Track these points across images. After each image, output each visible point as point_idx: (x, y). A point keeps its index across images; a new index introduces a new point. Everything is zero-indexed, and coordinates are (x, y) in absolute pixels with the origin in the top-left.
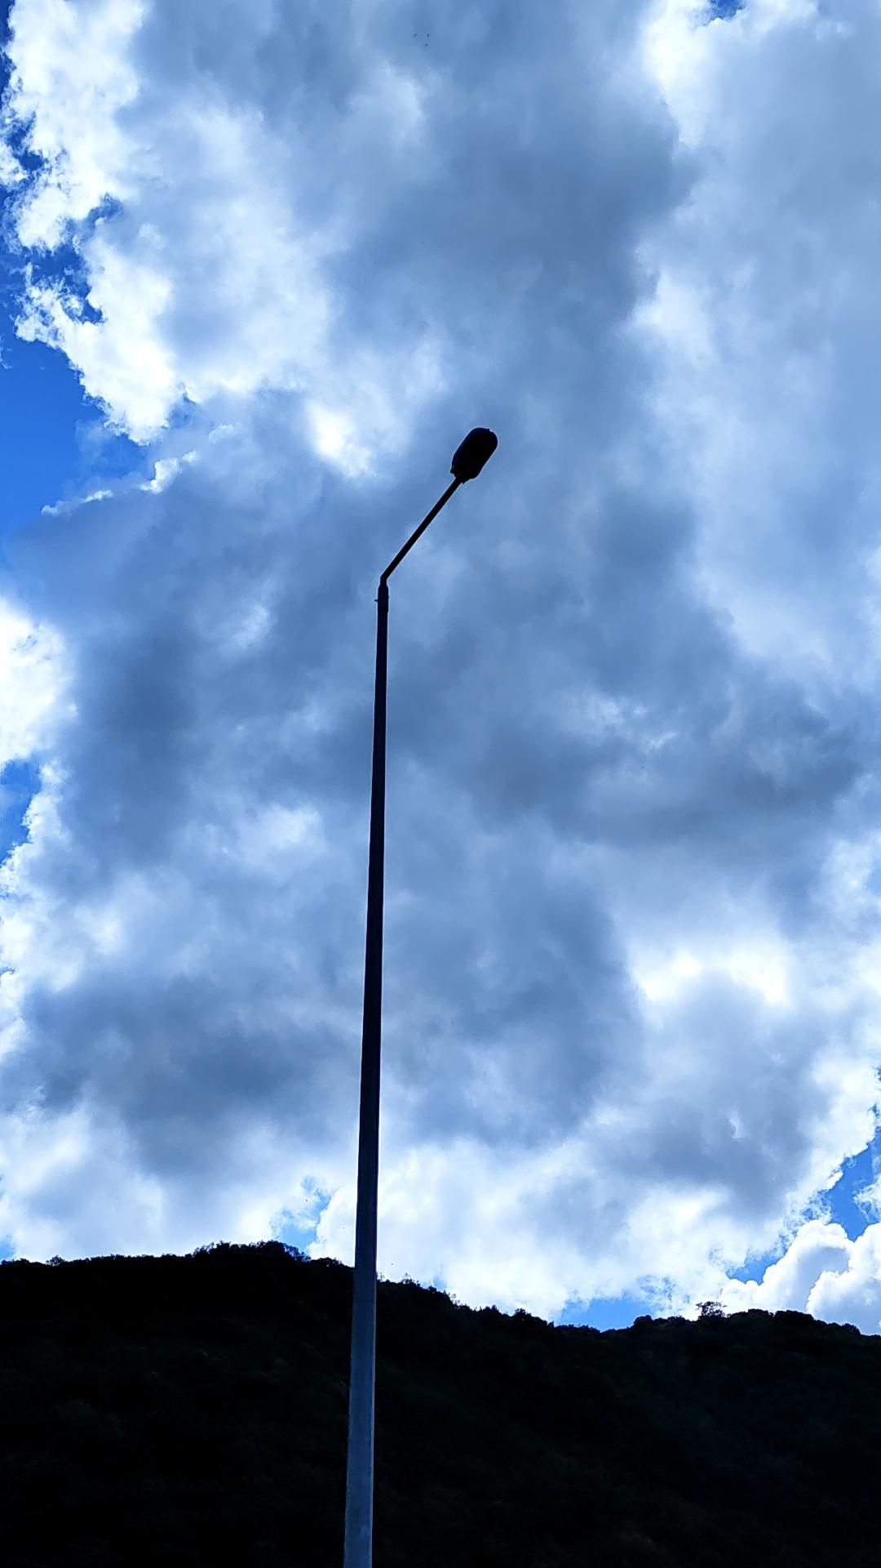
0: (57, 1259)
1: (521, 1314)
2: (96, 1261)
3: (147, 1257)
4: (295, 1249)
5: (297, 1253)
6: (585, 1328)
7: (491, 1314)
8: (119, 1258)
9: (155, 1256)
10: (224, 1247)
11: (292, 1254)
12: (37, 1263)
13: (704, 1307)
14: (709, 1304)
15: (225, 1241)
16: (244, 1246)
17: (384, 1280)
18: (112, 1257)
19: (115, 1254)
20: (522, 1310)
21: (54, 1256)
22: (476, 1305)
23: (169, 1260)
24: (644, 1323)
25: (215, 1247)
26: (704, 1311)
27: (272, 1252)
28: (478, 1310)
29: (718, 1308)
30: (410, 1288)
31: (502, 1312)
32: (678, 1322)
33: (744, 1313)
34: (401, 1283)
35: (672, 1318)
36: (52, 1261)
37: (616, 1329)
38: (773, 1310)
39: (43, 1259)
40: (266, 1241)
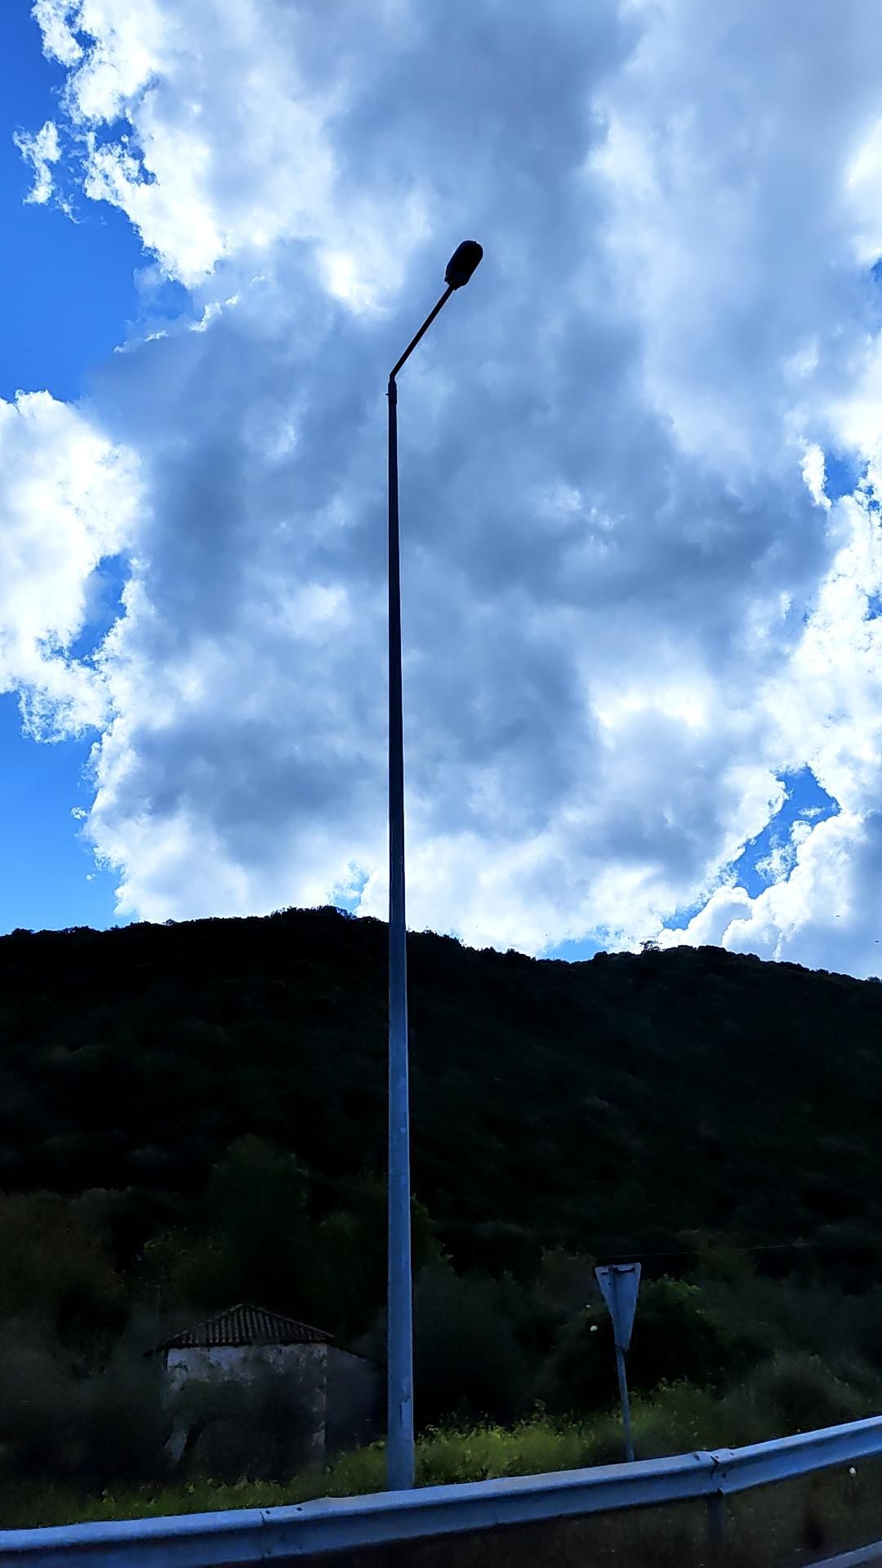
0: (170, 921)
1: (511, 953)
2: (200, 922)
3: (236, 918)
4: (345, 912)
5: (346, 913)
6: (558, 961)
7: (489, 953)
8: (216, 919)
9: (243, 917)
10: (292, 911)
11: (343, 914)
12: (156, 924)
13: (645, 945)
14: (649, 942)
15: (293, 906)
16: (307, 910)
17: (411, 931)
18: (211, 918)
19: (213, 917)
20: (512, 950)
21: (168, 919)
22: (478, 946)
23: (252, 920)
24: (601, 957)
25: (286, 910)
26: (646, 947)
27: (328, 913)
28: (480, 950)
29: (654, 945)
30: (430, 936)
31: (497, 951)
32: (627, 956)
33: (675, 948)
34: (423, 933)
35: (622, 953)
36: (167, 922)
37: (581, 961)
38: (696, 945)
39: (161, 921)
40: (323, 905)
